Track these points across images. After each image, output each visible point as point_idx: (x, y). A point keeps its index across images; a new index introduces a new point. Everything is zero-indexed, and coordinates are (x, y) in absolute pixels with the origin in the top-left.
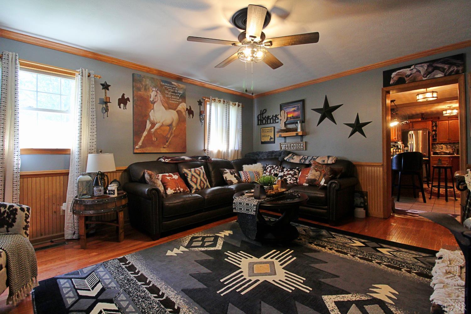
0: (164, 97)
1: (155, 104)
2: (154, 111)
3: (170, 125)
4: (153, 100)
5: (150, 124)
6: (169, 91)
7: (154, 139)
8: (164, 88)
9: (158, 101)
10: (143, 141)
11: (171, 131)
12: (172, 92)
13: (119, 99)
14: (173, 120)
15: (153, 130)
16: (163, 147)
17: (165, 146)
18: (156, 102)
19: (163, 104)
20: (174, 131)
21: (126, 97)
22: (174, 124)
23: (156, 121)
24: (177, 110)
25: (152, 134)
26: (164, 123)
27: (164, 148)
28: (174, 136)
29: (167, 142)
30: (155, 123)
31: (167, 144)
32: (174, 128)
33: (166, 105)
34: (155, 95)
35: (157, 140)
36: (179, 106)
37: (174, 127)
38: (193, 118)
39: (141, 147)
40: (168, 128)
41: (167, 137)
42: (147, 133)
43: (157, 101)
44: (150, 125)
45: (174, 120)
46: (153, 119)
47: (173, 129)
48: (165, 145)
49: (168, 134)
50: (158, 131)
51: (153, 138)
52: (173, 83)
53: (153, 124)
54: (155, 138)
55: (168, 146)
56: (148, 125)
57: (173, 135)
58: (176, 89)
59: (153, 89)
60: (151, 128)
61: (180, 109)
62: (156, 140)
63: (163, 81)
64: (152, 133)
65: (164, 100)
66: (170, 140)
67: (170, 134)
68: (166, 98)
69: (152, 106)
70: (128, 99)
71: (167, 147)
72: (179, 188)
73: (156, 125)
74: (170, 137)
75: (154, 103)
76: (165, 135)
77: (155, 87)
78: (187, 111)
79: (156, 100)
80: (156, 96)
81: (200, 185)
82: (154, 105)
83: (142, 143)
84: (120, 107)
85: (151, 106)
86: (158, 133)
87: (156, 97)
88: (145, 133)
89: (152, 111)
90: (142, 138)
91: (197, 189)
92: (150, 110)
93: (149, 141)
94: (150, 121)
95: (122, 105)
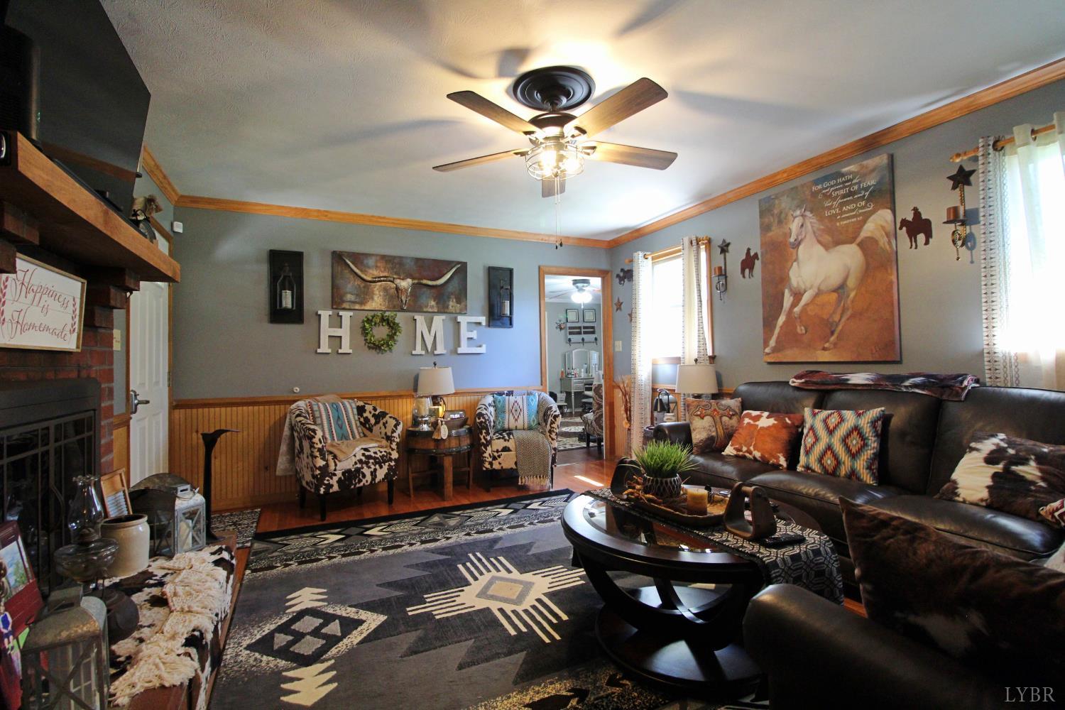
0: (821, 219)
1: (801, 247)
2: (798, 263)
3: (841, 289)
4: (796, 240)
5: (791, 295)
6: (835, 199)
7: (800, 329)
8: (820, 197)
9: (807, 236)
10: (778, 338)
11: (842, 304)
12: (844, 196)
13: (743, 262)
14: (849, 272)
15: (797, 310)
16: (821, 347)
17: (827, 345)
18: (802, 240)
19: (820, 239)
20: (853, 302)
21: (752, 254)
22: (851, 283)
23: (803, 287)
24: (859, 240)
25: (795, 318)
26: (823, 287)
27: (824, 349)
28: (852, 316)
29: (832, 333)
30: (802, 291)
31: (832, 339)
32: (852, 295)
33: (827, 238)
34: (800, 224)
35: (806, 332)
36: (866, 227)
37: (852, 290)
38: (927, 243)
39: (775, 350)
40: (835, 296)
41: (831, 320)
42: (786, 318)
43: (805, 236)
44: (792, 298)
45: (851, 271)
46: (798, 283)
47: (848, 296)
48: (828, 341)
49: (834, 312)
50: (808, 309)
51: (798, 327)
52: (845, 170)
53: (798, 295)
54: (803, 328)
55: (835, 344)
56: (788, 300)
57: (849, 313)
58: (854, 181)
59: (795, 215)
60: (794, 305)
61: (869, 234)
62: (804, 332)
63: (816, 182)
64: (796, 316)
65: (822, 227)
66: (840, 327)
67: (839, 311)
68: (826, 221)
69: (795, 254)
70: (756, 256)
71: (832, 346)
72: (748, 449)
73: (803, 294)
74: (840, 320)
75: (797, 244)
76: (825, 317)
77: (799, 207)
78: (904, 229)
79: (803, 236)
80: (802, 226)
81: (820, 460)
82: (797, 251)
83: (776, 342)
84: (744, 277)
85: (792, 254)
86: (810, 313)
87: (804, 229)
88: (782, 319)
89: (795, 264)
90: (777, 331)
91: (807, 467)
92: (789, 263)
93: (790, 338)
94: (791, 290)
95: (747, 271)
